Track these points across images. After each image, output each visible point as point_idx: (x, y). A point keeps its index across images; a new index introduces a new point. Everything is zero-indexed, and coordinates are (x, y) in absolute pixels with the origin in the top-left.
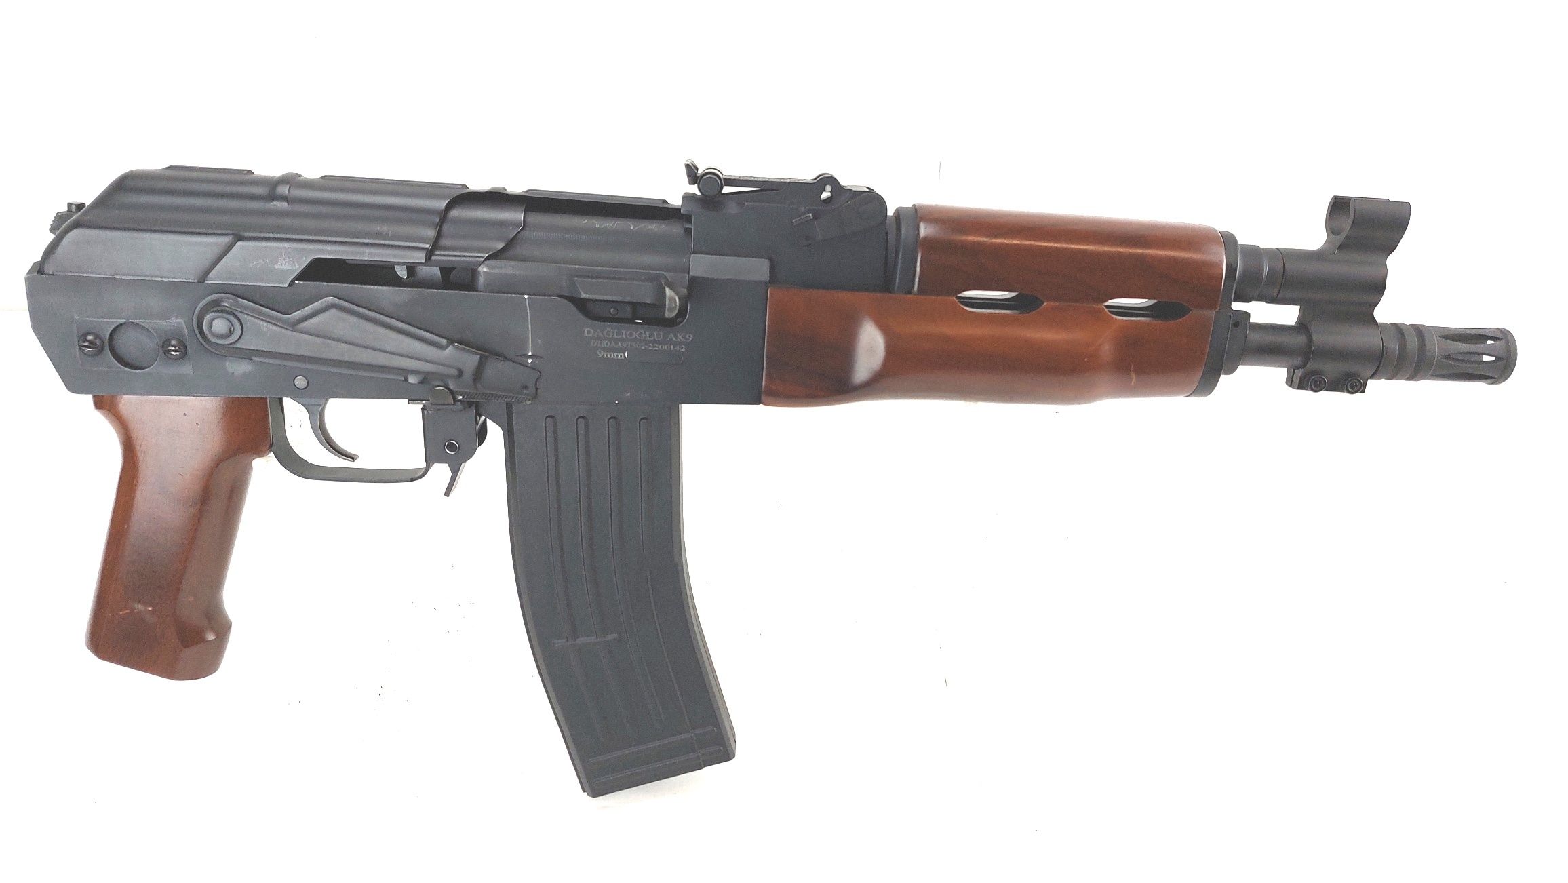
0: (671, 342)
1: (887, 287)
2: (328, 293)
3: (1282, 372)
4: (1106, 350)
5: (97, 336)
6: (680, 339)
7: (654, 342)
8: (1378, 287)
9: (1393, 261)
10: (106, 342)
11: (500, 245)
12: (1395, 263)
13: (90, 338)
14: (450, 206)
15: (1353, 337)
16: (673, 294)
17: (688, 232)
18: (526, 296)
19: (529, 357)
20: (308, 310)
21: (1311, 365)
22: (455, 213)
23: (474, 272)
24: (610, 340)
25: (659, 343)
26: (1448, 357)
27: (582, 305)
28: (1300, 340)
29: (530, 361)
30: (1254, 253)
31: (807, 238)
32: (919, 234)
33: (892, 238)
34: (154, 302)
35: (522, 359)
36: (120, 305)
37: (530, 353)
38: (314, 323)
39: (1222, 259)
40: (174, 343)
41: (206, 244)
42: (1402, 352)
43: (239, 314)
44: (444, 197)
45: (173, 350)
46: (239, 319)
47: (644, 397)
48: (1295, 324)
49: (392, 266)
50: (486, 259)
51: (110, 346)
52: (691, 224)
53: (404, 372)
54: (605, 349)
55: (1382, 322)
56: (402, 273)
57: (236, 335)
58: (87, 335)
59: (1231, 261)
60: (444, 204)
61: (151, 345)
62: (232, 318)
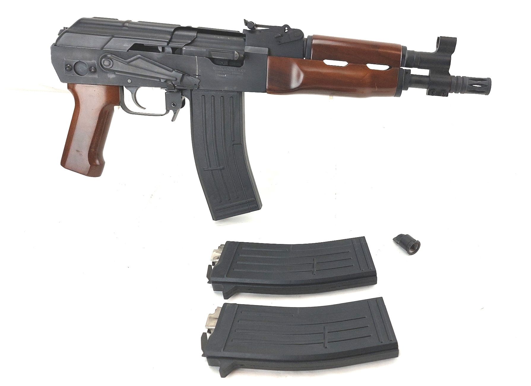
0: (239, 72)
1: (303, 57)
2: (139, 54)
3: (425, 91)
4: (367, 78)
5: (70, 65)
6: (242, 69)
7: (234, 71)
11: (190, 42)
13: (68, 65)
14: (175, 30)
15: (443, 79)
16: (237, 53)
17: (245, 39)
18: (196, 57)
20: (132, 59)
21: (431, 87)
22: (176, 32)
23: (181, 49)
24: (222, 71)
27: (213, 60)
28: (428, 79)
29: (197, 77)
30: (413, 53)
31: (280, 42)
32: (313, 43)
33: (305, 43)
34: (88, 55)
35: (195, 76)
36: (78, 56)
37: (197, 74)
38: (134, 63)
39: (401, 55)
40: (93, 68)
41: (103, 38)
42: (457, 83)
43: (112, 59)
44: (173, 28)
45: (92, 70)
46: (112, 61)
47: (231, 89)
48: (428, 75)
49: (157, 47)
50: (185, 45)
51: (74, 68)
52: (245, 37)
53: (160, 79)
54: (220, 74)
55: (451, 74)
56: (160, 49)
57: (111, 66)
58: (68, 64)
59: (404, 56)
60: (173, 30)
61: (86, 68)
62: (110, 60)
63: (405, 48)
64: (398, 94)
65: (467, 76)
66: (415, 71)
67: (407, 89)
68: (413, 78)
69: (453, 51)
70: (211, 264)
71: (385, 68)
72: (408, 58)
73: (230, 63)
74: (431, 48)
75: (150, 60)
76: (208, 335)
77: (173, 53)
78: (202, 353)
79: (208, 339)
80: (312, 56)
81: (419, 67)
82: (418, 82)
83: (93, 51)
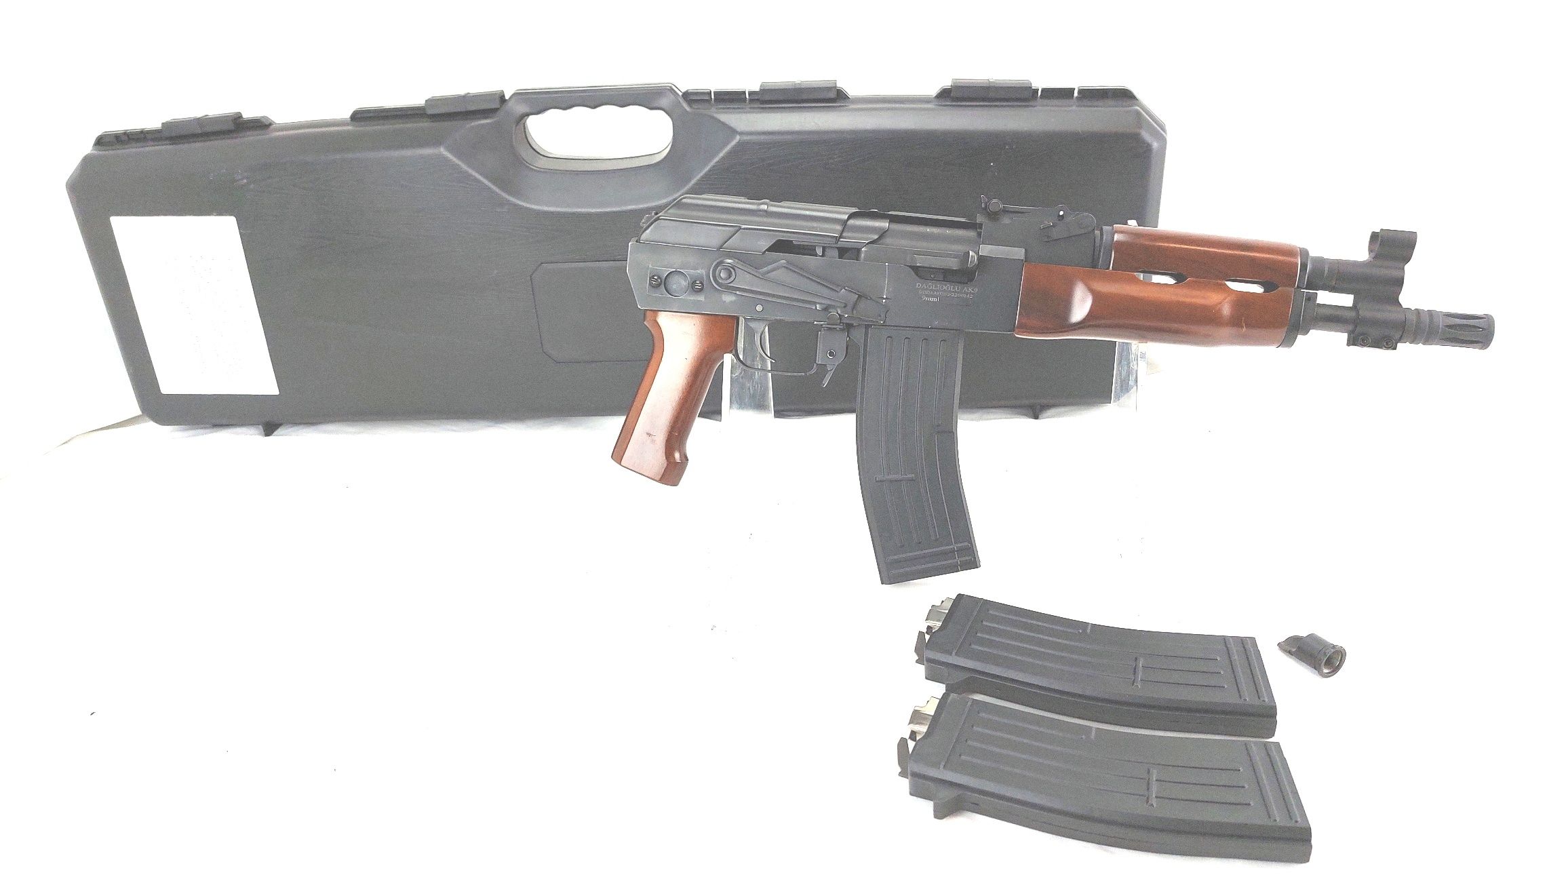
0: (965, 293)
1: (1094, 266)
2: (783, 259)
3: (1344, 337)
4: (1226, 310)
5: (659, 277)
6: (970, 291)
7: (956, 292)
8: (1400, 282)
9: (1407, 267)
10: (663, 281)
11: (876, 237)
12: (1411, 270)
13: (656, 277)
14: (849, 218)
15: (1386, 313)
16: (974, 254)
17: (979, 235)
18: (887, 264)
19: (884, 299)
20: (770, 267)
21: (1359, 330)
22: (851, 222)
23: (858, 250)
24: (932, 290)
25: (958, 293)
26: (1450, 327)
27: (916, 269)
28: (1353, 314)
29: (884, 301)
30: (1320, 261)
31: (1048, 237)
32: (1113, 240)
33: (1098, 240)
34: (692, 259)
35: (880, 300)
36: (675, 260)
37: (885, 297)
38: (772, 275)
39: (1298, 264)
40: (698, 282)
41: (724, 231)
42: (1419, 321)
43: (736, 268)
44: (847, 214)
45: (696, 287)
46: (734, 270)
47: (946, 324)
48: (1351, 305)
49: (815, 246)
50: (868, 244)
51: (665, 284)
52: (981, 228)
53: (815, 303)
54: (927, 296)
55: (1404, 306)
56: (819, 251)
57: (732, 279)
58: (654, 276)
59: (1304, 266)
60: (846, 217)
61: (684, 283)
62: (731, 269)
63: (1304, 253)
64: (1288, 341)
65: (1438, 310)
66: (1325, 297)
67: (1306, 332)
68: (1322, 311)
69: (1407, 259)
70: (925, 631)
71: (1257, 289)
72: (1313, 271)
73: (947, 275)
74: (1359, 252)
75: (801, 271)
76: (911, 744)
77: (841, 257)
78: (899, 770)
79: (910, 750)
80: (1112, 262)
81: (1333, 289)
82: (1331, 319)
83: (702, 251)
